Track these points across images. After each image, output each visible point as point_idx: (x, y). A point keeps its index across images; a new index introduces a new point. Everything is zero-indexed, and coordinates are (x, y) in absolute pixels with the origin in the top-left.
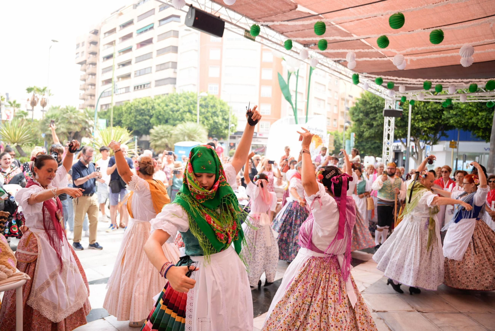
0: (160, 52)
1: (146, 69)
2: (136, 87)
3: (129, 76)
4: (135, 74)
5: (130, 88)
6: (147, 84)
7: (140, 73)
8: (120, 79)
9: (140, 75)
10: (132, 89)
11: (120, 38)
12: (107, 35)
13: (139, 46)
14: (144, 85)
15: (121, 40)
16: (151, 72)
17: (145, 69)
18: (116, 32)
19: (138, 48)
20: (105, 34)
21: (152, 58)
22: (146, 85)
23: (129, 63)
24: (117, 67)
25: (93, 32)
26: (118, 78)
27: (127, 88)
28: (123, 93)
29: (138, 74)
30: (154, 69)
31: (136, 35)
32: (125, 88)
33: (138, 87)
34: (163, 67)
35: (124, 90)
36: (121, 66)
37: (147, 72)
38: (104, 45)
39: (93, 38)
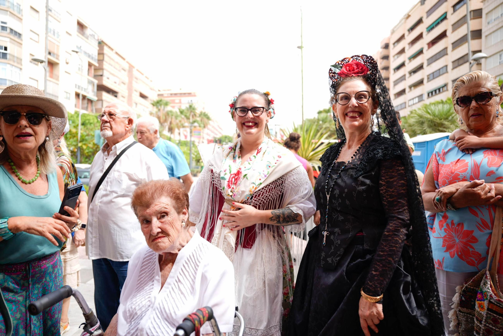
0: (456, 44)
1: (441, 70)
2: (430, 94)
3: (421, 82)
4: (428, 78)
5: (423, 96)
6: (443, 87)
7: (433, 76)
8: (413, 88)
9: (434, 78)
10: (425, 96)
11: (409, 44)
12: (396, 44)
13: (431, 45)
14: (439, 89)
15: (410, 45)
16: (447, 72)
17: (439, 70)
18: (405, 39)
19: (429, 47)
20: (394, 44)
21: (447, 54)
22: (441, 89)
23: (421, 67)
24: (407, 75)
25: (384, 46)
26: (410, 87)
27: (420, 97)
28: (416, 103)
29: (431, 77)
30: (450, 67)
31: (427, 33)
32: (418, 97)
33: (432, 92)
34: (461, 62)
35: (416, 100)
36: (412, 74)
37: (441, 73)
38: (394, 56)
39: (385, 52)
